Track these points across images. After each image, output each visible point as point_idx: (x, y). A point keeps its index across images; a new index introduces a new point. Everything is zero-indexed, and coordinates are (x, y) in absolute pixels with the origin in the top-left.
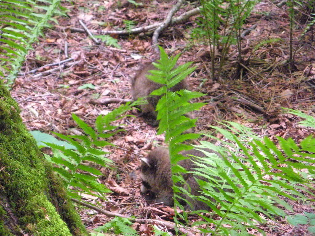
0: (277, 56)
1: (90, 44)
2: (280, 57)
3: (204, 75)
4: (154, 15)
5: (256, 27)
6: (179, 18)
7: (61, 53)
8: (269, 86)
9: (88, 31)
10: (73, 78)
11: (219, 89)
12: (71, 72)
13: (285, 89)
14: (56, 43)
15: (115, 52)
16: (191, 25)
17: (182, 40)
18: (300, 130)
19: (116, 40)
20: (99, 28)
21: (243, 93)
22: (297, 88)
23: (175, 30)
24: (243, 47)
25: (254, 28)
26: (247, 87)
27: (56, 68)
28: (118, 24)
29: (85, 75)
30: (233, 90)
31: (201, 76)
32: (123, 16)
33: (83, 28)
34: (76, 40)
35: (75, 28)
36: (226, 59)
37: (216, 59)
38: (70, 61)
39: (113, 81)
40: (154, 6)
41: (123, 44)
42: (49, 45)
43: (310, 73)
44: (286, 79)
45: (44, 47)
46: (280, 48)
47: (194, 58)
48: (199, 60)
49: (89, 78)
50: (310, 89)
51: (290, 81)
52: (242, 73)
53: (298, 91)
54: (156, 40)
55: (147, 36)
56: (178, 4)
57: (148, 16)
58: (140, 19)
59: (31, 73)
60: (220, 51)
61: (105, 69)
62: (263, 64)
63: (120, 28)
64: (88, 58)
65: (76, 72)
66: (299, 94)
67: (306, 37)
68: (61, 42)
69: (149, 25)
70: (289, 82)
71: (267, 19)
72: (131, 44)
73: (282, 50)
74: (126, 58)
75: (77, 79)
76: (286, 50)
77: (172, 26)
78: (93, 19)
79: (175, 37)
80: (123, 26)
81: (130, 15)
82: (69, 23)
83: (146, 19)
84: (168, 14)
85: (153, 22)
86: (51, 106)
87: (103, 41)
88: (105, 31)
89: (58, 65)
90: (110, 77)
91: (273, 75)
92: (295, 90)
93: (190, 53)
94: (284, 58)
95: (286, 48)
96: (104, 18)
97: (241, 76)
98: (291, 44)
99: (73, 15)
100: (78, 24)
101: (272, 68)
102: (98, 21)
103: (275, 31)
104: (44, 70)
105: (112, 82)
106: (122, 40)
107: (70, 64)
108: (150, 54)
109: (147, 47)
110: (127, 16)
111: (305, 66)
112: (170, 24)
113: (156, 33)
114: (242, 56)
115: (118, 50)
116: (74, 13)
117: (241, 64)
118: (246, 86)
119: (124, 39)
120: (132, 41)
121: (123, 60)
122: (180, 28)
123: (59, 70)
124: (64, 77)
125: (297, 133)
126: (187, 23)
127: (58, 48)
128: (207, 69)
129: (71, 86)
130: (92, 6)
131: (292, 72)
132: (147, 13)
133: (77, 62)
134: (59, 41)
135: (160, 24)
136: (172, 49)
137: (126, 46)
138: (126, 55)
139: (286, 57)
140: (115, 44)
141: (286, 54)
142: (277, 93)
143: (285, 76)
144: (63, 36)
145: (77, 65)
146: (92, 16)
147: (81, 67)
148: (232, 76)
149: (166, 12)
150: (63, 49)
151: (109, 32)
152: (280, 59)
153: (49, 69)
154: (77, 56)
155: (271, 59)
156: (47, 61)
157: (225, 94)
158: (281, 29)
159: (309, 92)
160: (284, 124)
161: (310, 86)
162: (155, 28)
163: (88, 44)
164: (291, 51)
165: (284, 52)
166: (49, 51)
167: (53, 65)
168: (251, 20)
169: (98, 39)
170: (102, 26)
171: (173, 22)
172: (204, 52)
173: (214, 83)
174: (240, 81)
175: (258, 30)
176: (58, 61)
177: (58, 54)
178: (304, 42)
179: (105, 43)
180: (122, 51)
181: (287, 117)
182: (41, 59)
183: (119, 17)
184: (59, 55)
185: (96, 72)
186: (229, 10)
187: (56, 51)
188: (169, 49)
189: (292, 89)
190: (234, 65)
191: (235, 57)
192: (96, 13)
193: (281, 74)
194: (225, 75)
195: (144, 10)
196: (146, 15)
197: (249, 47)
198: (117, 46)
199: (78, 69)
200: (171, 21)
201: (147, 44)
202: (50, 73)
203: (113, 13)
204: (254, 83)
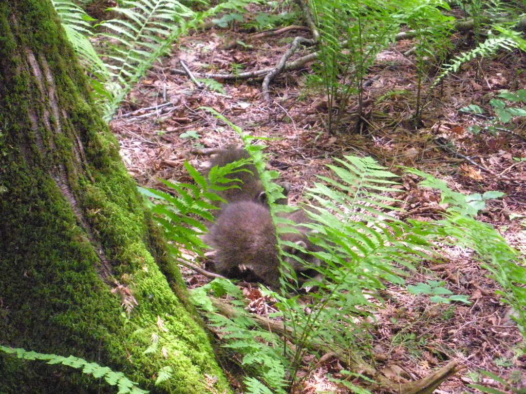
0: (402, 110)
1: (192, 88)
2: (406, 111)
3: (320, 128)
4: (265, 59)
5: (379, 77)
6: (293, 63)
7: (159, 96)
8: (391, 143)
9: (190, 73)
10: (171, 125)
11: (335, 143)
12: (169, 118)
13: (410, 147)
14: (153, 85)
15: (219, 98)
16: (306, 71)
17: (295, 89)
18: (425, 193)
19: (221, 85)
20: (202, 70)
21: (362, 150)
22: (423, 147)
23: (288, 77)
24: (364, 99)
25: (377, 79)
26: (368, 143)
27: (152, 112)
28: (224, 67)
29: (184, 122)
30: (351, 145)
31: (316, 128)
32: (231, 59)
33: (185, 70)
34: (176, 83)
35: (175, 70)
36: (345, 111)
37: (333, 111)
38: (169, 106)
39: (217, 130)
40: (265, 49)
41: (229, 90)
42: (146, 87)
43: (438, 130)
44: (411, 136)
45: (140, 88)
46: (405, 101)
47: (309, 109)
48: (314, 111)
49: (189, 126)
50: (437, 148)
51: (416, 138)
52: (362, 127)
53: (424, 150)
54: (267, 87)
55: (256, 82)
56: (293, 48)
57: (259, 60)
58: (249, 63)
59: (124, 117)
60: (338, 102)
61: (208, 116)
62: (386, 118)
63: (226, 71)
64: (189, 104)
65: (174, 118)
66: (425, 153)
67: (435, 91)
68: (159, 84)
69: (259, 69)
70: (414, 140)
71: (392, 69)
72: (238, 90)
73: (408, 104)
74: (232, 105)
75: (176, 126)
76: (412, 104)
77: (286, 72)
78: (196, 61)
79: (288, 85)
80: (230, 70)
81: (238, 58)
82: (169, 64)
83: (256, 63)
84: (280, 58)
85: (264, 67)
86: (145, 154)
87: (207, 85)
88: (210, 74)
89: (154, 109)
90: (214, 125)
91: (396, 131)
92: (421, 148)
93: (304, 103)
94: (410, 113)
95: (413, 102)
96: (208, 59)
97: (361, 131)
98: (418, 98)
99: (174, 55)
100: (179, 65)
101: (396, 123)
102: (201, 62)
103: (400, 83)
104: (140, 114)
105: (215, 131)
106: (228, 85)
107: (168, 109)
108: (258, 102)
109: (256, 94)
110: (234, 58)
111: (433, 124)
112: (283, 70)
113: (266, 79)
114: (363, 108)
115: (224, 96)
116: (175, 53)
117: (362, 117)
118: (366, 142)
119: (230, 84)
120: (239, 86)
121: (228, 107)
122: (294, 75)
123: (156, 115)
124: (161, 123)
125: (421, 195)
126: (301, 69)
127: (156, 90)
128: (323, 121)
129: (169, 133)
130: (195, 46)
131: (418, 128)
132: (257, 56)
133: (176, 107)
134: (157, 83)
135: (271, 69)
136: (285, 98)
137: (232, 92)
138: (232, 102)
139: (412, 112)
140: (220, 90)
141: (412, 109)
142: (401, 151)
143: (411, 133)
144: (162, 79)
145: (176, 110)
146: (195, 57)
147: (182, 113)
148: (351, 130)
149: (279, 56)
150: (161, 92)
151: (214, 75)
152: (405, 113)
153: (145, 113)
154: (176, 100)
155: (395, 114)
156: (143, 105)
157: (343, 150)
158: (407, 81)
159: (436, 152)
160: (408, 185)
161: (438, 145)
162: (265, 73)
163: (189, 87)
164: (418, 105)
165: (410, 106)
166: (145, 94)
167: (150, 110)
168: (374, 69)
169: (201, 83)
170: (205, 68)
171: (286, 68)
172: (320, 102)
173: (330, 137)
174: (360, 136)
175: (382, 81)
176: (155, 105)
177: (156, 97)
178: (433, 97)
179: (208, 88)
180: (227, 97)
181: (411, 178)
182: (136, 101)
183: (226, 60)
184: (157, 99)
185: (197, 120)
186: (350, 57)
187: (153, 94)
188: (281, 98)
189: (418, 148)
190: (353, 119)
191: (354, 110)
192: (199, 54)
193: (406, 130)
194: (343, 129)
195: (254, 53)
196: (256, 58)
197: (370, 99)
198: (222, 91)
199: (177, 114)
200: (284, 66)
201: (255, 91)
202: (145, 118)
203: (219, 55)
204: (375, 139)
